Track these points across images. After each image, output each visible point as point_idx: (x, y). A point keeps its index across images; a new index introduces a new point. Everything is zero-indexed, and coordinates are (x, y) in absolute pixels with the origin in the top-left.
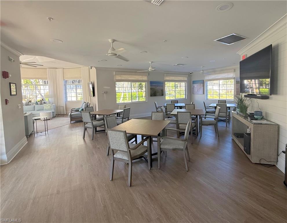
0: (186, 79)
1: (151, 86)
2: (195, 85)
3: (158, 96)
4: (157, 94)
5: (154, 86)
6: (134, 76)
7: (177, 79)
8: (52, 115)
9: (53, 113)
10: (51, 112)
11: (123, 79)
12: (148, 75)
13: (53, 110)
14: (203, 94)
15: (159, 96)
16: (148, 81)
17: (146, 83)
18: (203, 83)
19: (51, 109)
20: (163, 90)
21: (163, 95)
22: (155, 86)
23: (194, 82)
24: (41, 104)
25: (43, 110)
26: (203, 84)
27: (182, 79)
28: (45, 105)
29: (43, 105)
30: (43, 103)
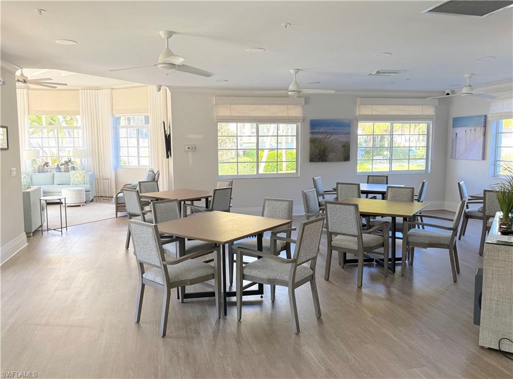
0: (430, 111)
1: (312, 133)
2: (460, 131)
3: (332, 160)
4: (330, 156)
5: (322, 133)
6: (266, 107)
7: (400, 113)
8: (85, 196)
9: (86, 191)
10: (82, 190)
11: (237, 114)
12: (304, 103)
13: (88, 187)
14: (484, 158)
15: (336, 161)
16: (303, 121)
17: (299, 124)
18: (485, 126)
19: (84, 184)
20: (349, 146)
21: (347, 158)
22: (326, 133)
23: (457, 122)
24: (67, 171)
25: (70, 184)
26: (483, 129)
27: (417, 113)
28: (73, 172)
29: (69, 173)
30: (70, 169)
